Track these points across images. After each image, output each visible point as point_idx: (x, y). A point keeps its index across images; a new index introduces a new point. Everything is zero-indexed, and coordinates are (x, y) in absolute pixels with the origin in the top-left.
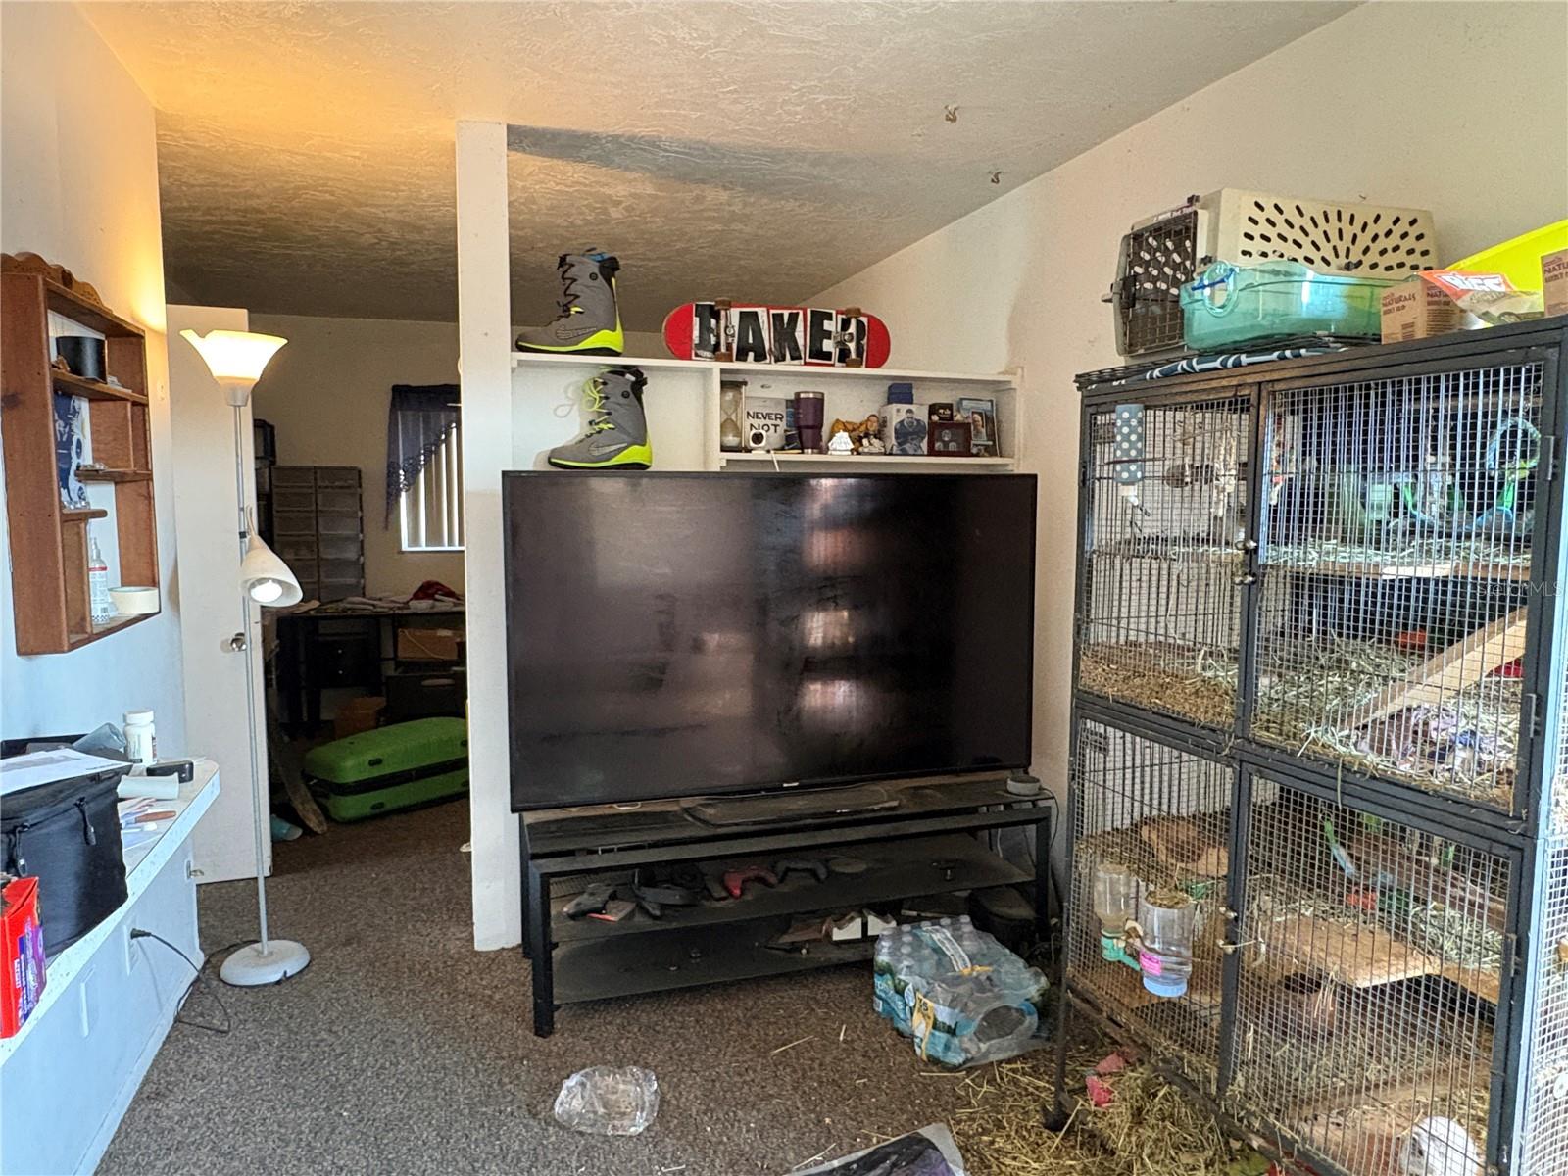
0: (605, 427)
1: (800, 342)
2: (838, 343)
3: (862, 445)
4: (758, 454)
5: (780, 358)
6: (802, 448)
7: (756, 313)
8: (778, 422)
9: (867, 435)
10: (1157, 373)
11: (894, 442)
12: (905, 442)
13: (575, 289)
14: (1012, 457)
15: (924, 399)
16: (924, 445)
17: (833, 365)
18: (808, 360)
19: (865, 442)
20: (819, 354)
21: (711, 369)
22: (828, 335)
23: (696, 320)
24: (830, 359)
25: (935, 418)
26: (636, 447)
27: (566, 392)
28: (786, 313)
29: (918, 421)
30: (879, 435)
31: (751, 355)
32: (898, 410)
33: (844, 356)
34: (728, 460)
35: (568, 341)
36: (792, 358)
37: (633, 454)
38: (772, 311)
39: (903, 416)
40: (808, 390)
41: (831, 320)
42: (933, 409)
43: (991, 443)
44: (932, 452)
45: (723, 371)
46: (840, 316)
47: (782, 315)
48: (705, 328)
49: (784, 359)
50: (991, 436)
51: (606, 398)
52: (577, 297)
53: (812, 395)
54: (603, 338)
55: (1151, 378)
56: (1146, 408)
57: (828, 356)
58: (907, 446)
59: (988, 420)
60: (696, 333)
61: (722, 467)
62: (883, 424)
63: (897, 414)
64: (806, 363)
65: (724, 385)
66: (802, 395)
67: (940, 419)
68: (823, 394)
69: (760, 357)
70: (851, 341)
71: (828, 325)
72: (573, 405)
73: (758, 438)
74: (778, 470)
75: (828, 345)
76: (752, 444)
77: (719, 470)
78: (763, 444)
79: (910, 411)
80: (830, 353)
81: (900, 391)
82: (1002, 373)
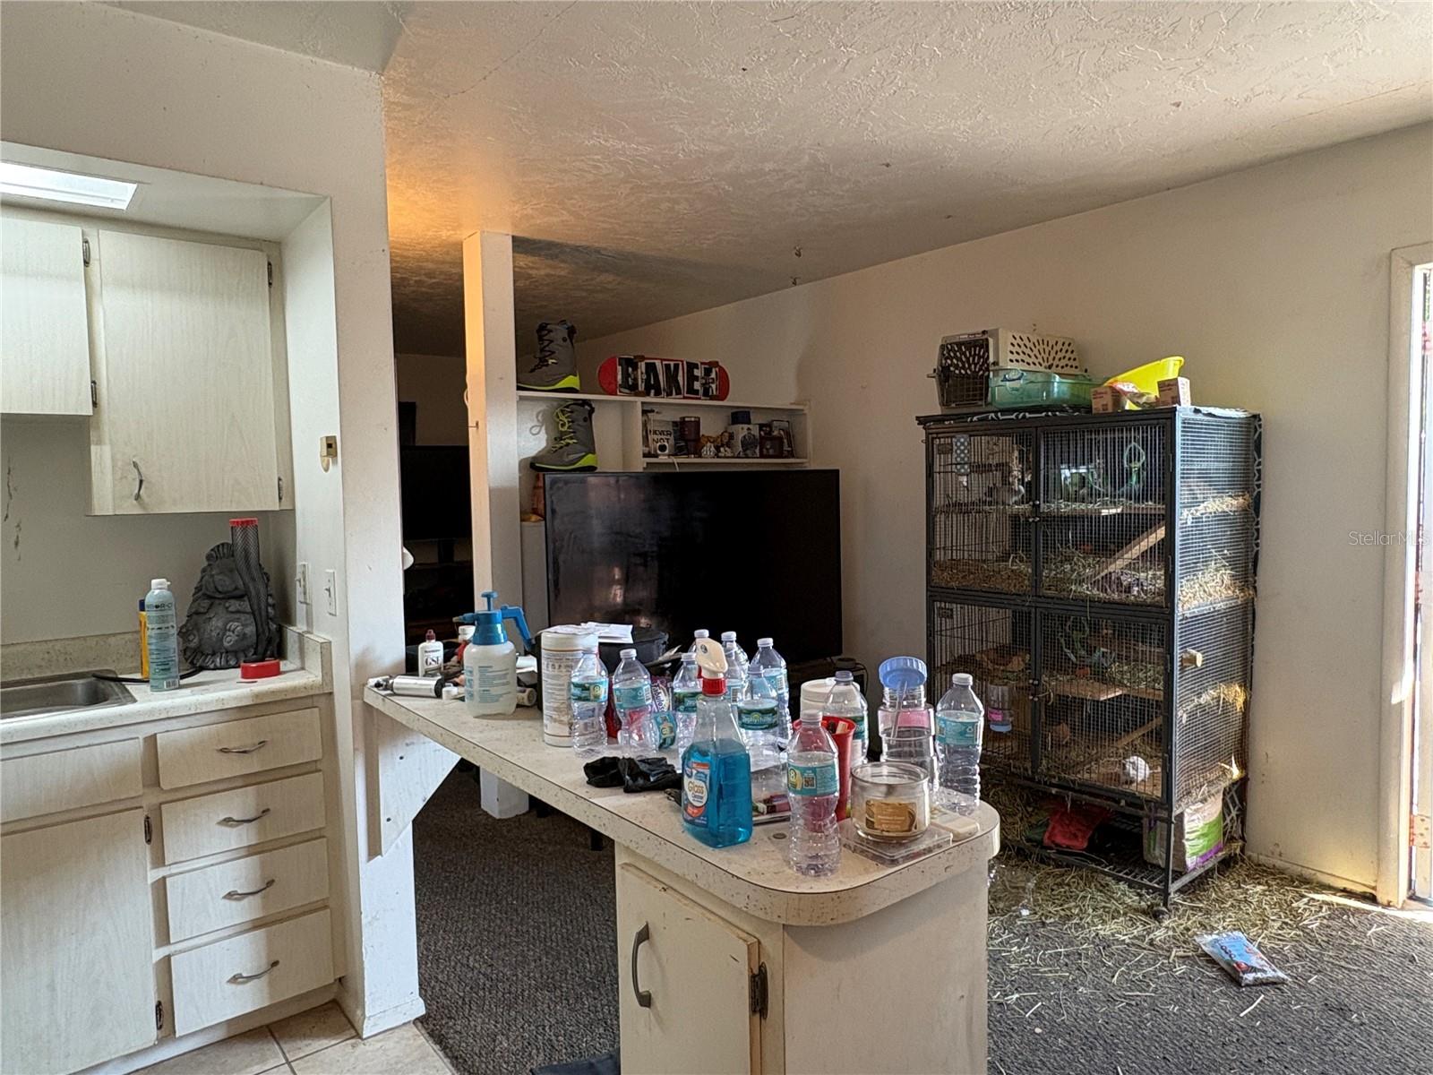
0: (571, 442)
1: (681, 383)
2: (703, 385)
3: (720, 451)
4: (663, 458)
5: (669, 394)
6: (688, 454)
7: (654, 364)
8: (668, 437)
9: (722, 445)
10: (975, 419)
11: (741, 449)
12: (747, 449)
13: (553, 347)
14: (806, 458)
15: (757, 419)
16: (757, 451)
17: (700, 399)
18: (686, 395)
19: (722, 449)
20: (691, 390)
21: (636, 402)
22: (696, 378)
23: (619, 368)
24: (698, 394)
25: (762, 433)
26: (590, 455)
27: (537, 417)
28: (672, 363)
29: (754, 436)
30: (728, 445)
31: (653, 391)
32: (742, 429)
33: (706, 393)
34: (648, 463)
35: (548, 382)
36: (677, 394)
37: (588, 460)
38: (664, 363)
39: (745, 432)
40: (690, 415)
41: (698, 368)
42: (761, 426)
43: (789, 449)
44: (762, 456)
45: (643, 403)
46: (703, 366)
47: (669, 365)
48: (626, 375)
49: (671, 394)
50: (790, 445)
51: (572, 422)
52: (553, 353)
53: (693, 419)
54: (572, 381)
55: (971, 421)
56: (970, 436)
57: (696, 392)
58: (748, 452)
59: (788, 434)
60: (619, 377)
61: (644, 468)
62: (731, 436)
63: (741, 431)
64: (684, 398)
65: (644, 412)
66: (687, 419)
67: (765, 434)
68: (699, 418)
69: (658, 394)
70: (713, 383)
71: (697, 372)
72: (541, 427)
73: (663, 448)
74: (678, 470)
75: (697, 385)
76: (659, 452)
77: (641, 470)
78: (667, 452)
79: (749, 429)
80: (698, 391)
81: (740, 416)
82: (792, 404)
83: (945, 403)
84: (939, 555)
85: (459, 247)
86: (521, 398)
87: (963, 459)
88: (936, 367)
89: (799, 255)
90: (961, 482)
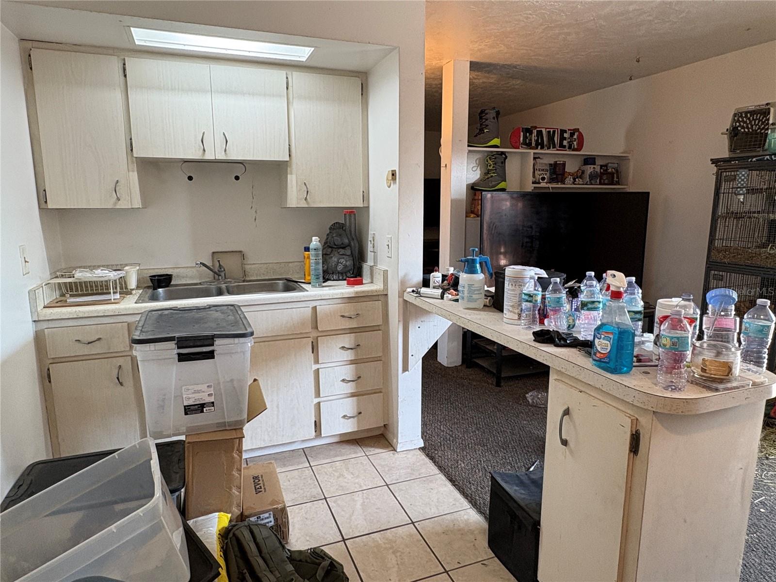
0: (493, 175)
1: (556, 142)
2: (569, 142)
3: (576, 181)
4: (543, 185)
5: (549, 148)
6: (557, 182)
7: (541, 131)
8: (546, 172)
9: (577, 178)
10: (754, 159)
11: (588, 180)
12: (592, 180)
13: (487, 122)
14: (627, 185)
15: (599, 162)
16: (598, 181)
17: (566, 150)
18: (558, 148)
19: (577, 180)
20: (562, 146)
21: (530, 153)
22: (565, 139)
23: (522, 133)
24: (565, 148)
25: (602, 170)
26: (503, 182)
27: (476, 161)
28: (552, 130)
29: (597, 172)
30: (581, 177)
31: (539, 147)
32: (590, 168)
33: (570, 148)
34: (534, 187)
35: (483, 143)
36: (553, 148)
37: (502, 185)
38: (547, 130)
39: (592, 170)
40: (560, 160)
41: (566, 133)
42: (601, 166)
43: (617, 180)
44: (600, 184)
45: (534, 153)
46: (569, 131)
47: (550, 131)
48: (525, 137)
49: (550, 148)
50: (618, 178)
51: (495, 164)
52: (487, 126)
53: (562, 162)
54: (496, 141)
55: (751, 161)
56: (749, 170)
57: (565, 147)
58: (592, 181)
59: (617, 171)
60: (522, 139)
61: (532, 190)
62: (583, 172)
63: (589, 169)
64: (557, 150)
65: (535, 158)
66: (558, 162)
67: (604, 171)
68: (565, 162)
69: (542, 148)
70: (575, 141)
71: (566, 135)
72: (478, 167)
73: (543, 179)
74: (551, 191)
75: (565, 143)
76: (541, 181)
77: (531, 191)
78: (546, 181)
79: (594, 168)
80: (565, 146)
81: (589, 160)
82: (622, 153)
83: (732, 150)
84: (717, 243)
85: (441, 69)
86: (470, 151)
87: (743, 184)
88: (728, 128)
89: (638, 61)
90: (739, 199)
